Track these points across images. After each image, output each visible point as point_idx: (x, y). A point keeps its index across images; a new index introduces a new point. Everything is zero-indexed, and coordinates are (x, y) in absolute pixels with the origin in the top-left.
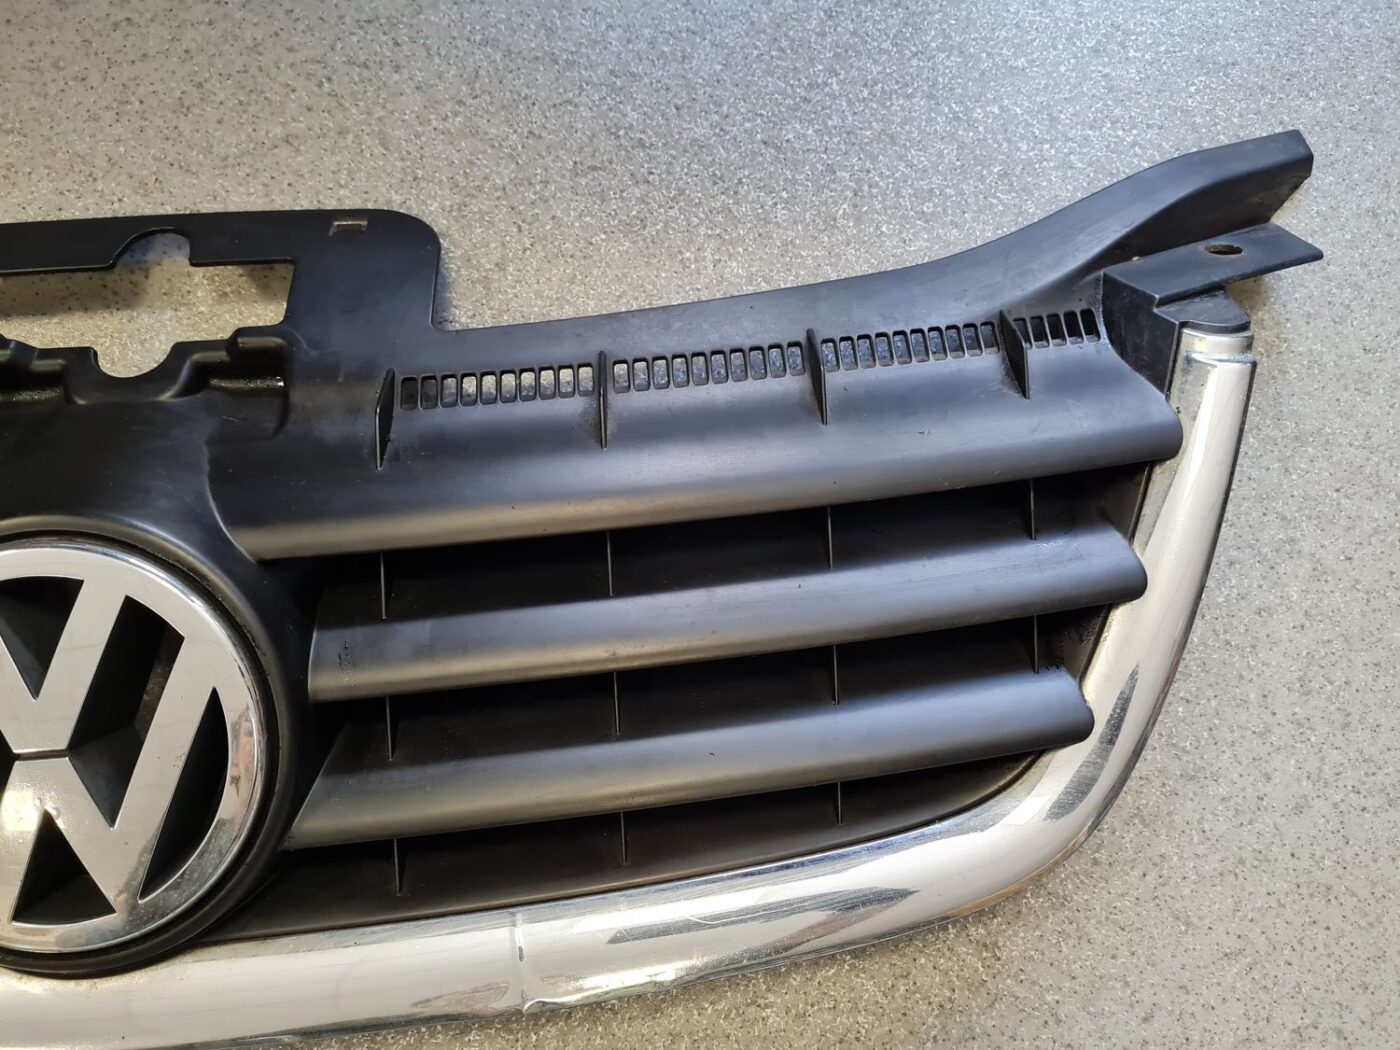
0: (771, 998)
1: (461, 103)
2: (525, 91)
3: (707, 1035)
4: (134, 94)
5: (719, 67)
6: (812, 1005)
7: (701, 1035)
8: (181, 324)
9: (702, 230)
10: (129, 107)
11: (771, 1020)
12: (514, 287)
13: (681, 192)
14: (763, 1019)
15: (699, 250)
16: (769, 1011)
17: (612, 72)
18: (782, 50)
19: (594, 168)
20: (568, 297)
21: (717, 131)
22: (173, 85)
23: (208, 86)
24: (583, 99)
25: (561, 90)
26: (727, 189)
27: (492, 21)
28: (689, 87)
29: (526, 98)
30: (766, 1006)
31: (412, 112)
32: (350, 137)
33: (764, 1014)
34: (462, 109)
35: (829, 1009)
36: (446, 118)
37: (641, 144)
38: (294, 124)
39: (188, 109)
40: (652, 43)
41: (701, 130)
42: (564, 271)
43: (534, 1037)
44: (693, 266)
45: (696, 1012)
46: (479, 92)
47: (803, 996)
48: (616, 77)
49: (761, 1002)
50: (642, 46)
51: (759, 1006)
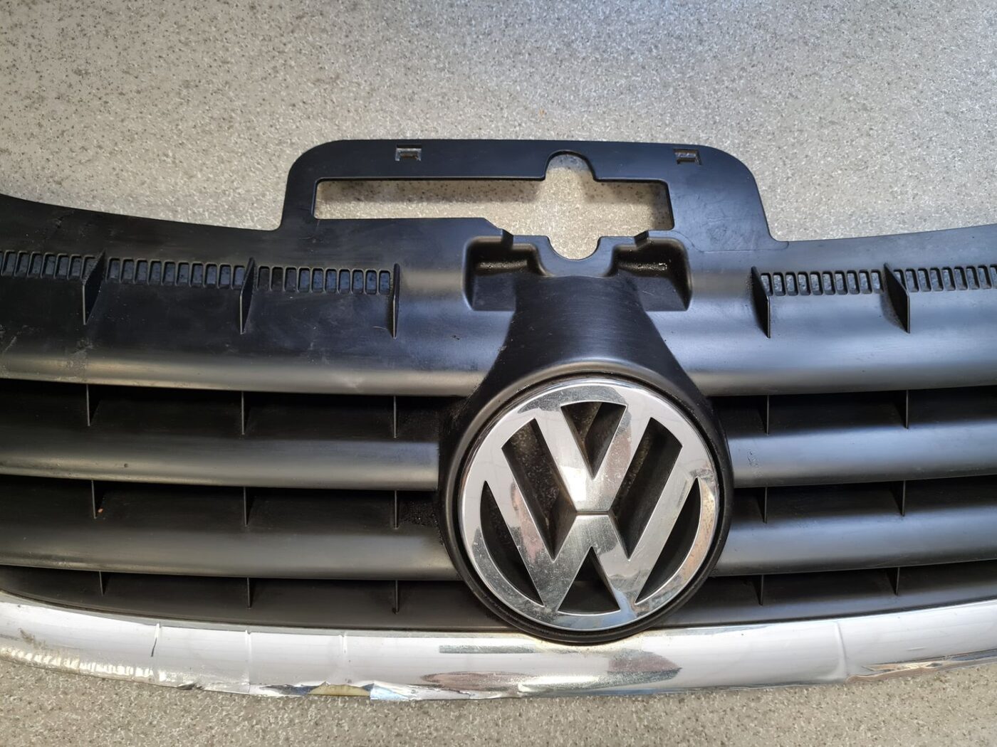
0: (949, 677)
1: (743, 69)
2: (787, 64)
3: (910, 696)
4: (524, 48)
5: (916, 55)
6: (974, 682)
7: (906, 696)
8: (564, 215)
9: (905, 172)
10: (521, 57)
11: (948, 690)
12: (781, 204)
13: (892, 144)
14: (944, 689)
15: (903, 186)
16: (947, 684)
17: (844, 54)
18: (958, 46)
19: (832, 123)
20: (817, 213)
21: (915, 102)
22: (550, 43)
23: (574, 46)
24: (825, 72)
25: (810, 65)
26: (922, 144)
27: (764, 10)
28: (896, 68)
29: (787, 69)
30: (946, 681)
31: (711, 74)
32: (671, 90)
33: (944, 686)
34: (744, 74)
35: (984, 685)
36: (733, 81)
37: (865, 109)
38: (633, 78)
39: (561, 61)
40: (871, 34)
41: (905, 101)
42: (814, 194)
43: (806, 692)
44: (899, 197)
45: (903, 682)
46: (755, 63)
47: (968, 677)
48: (847, 57)
49: (943, 678)
50: (865, 36)
51: (941, 681)
